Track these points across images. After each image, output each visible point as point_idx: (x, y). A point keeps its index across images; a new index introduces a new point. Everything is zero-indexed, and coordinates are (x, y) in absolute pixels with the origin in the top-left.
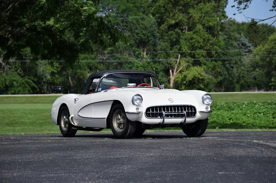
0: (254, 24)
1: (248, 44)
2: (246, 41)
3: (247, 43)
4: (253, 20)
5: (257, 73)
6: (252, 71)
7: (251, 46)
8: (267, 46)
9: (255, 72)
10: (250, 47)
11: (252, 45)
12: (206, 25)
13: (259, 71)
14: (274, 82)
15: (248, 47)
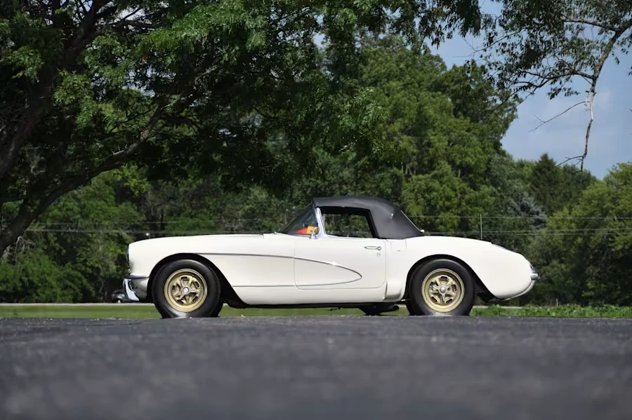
0: (546, 165)
1: (534, 208)
2: (530, 201)
3: (532, 205)
4: (545, 157)
5: (555, 269)
6: (544, 265)
7: (540, 211)
8: (578, 211)
9: (548, 268)
10: (538, 213)
11: (543, 210)
12: (458, 162)
13: (559, 265)
14: (593, 289)
15: (533, 214)
